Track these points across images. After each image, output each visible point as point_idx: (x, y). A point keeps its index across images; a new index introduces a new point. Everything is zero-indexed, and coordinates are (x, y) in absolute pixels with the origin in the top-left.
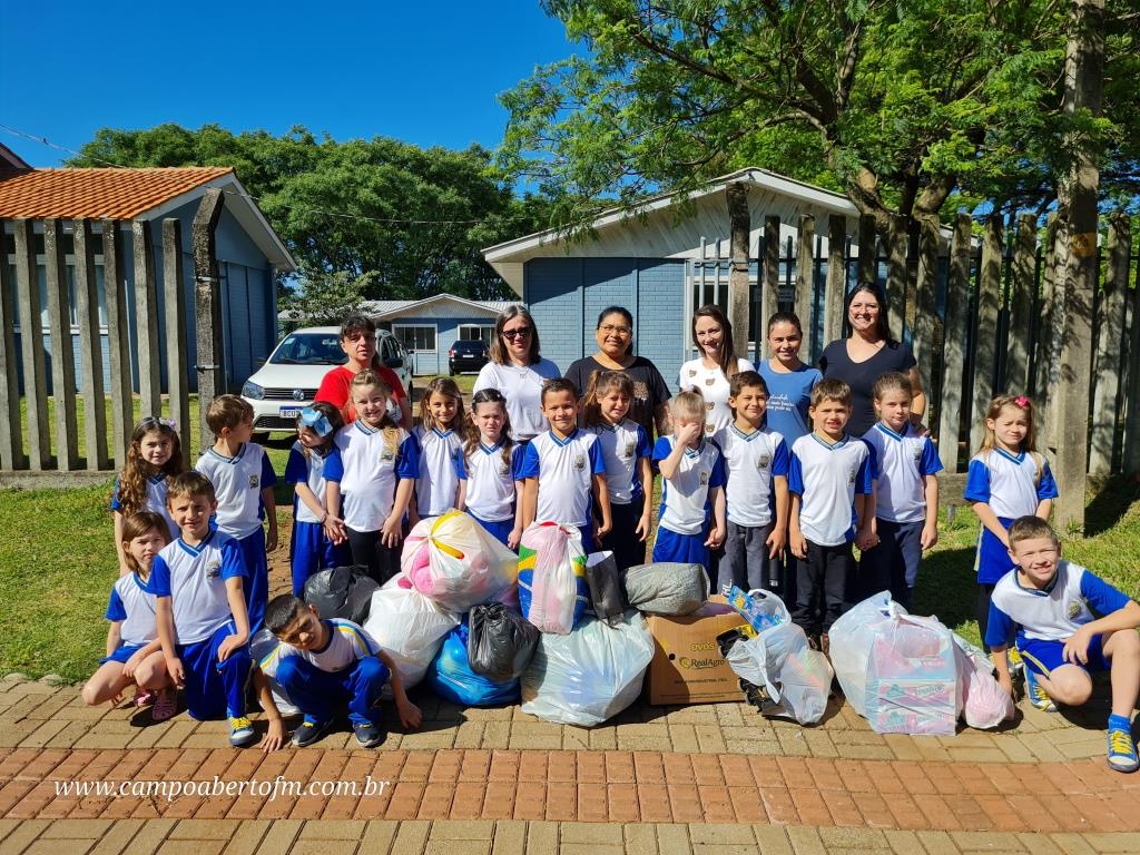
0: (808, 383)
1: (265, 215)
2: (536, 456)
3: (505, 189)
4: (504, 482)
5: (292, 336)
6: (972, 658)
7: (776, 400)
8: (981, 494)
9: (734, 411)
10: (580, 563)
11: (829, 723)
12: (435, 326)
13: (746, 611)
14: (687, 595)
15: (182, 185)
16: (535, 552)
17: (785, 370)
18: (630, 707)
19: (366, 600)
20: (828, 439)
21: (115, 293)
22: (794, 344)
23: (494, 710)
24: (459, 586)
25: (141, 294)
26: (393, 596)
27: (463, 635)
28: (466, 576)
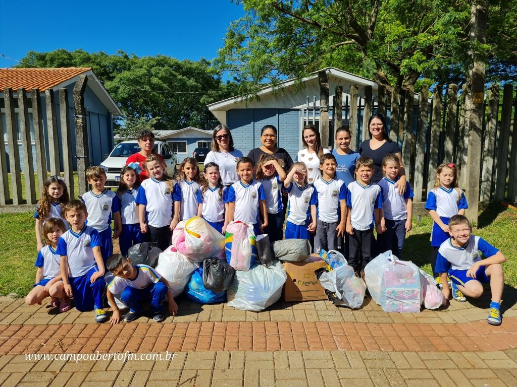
0: (354, 159)
1: (107, 90)
2: (234, 192)
3: (218, 79)
4: (220, 204)
5: (120, 144)
6: (428, 279)
7: (340, 167)
8: (432, 206)
9: (322, 172)
10: (253, 239)
11: (364, 308)
12: (186, 141)
13: (328, 260)
14: (301, 253)
15: (68, 76)
16: (233, 234)
17: (344, 154)
18: (276, 302)
19: (156, 257)
20: (363, 183)
21: (38, 123)
22: (347, 141)
23: (215, 305)
24: (198, 250)
25: (50, 123)
26: (168, 255)
27: (200, 272)
28: (201, 245)
